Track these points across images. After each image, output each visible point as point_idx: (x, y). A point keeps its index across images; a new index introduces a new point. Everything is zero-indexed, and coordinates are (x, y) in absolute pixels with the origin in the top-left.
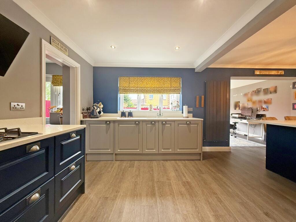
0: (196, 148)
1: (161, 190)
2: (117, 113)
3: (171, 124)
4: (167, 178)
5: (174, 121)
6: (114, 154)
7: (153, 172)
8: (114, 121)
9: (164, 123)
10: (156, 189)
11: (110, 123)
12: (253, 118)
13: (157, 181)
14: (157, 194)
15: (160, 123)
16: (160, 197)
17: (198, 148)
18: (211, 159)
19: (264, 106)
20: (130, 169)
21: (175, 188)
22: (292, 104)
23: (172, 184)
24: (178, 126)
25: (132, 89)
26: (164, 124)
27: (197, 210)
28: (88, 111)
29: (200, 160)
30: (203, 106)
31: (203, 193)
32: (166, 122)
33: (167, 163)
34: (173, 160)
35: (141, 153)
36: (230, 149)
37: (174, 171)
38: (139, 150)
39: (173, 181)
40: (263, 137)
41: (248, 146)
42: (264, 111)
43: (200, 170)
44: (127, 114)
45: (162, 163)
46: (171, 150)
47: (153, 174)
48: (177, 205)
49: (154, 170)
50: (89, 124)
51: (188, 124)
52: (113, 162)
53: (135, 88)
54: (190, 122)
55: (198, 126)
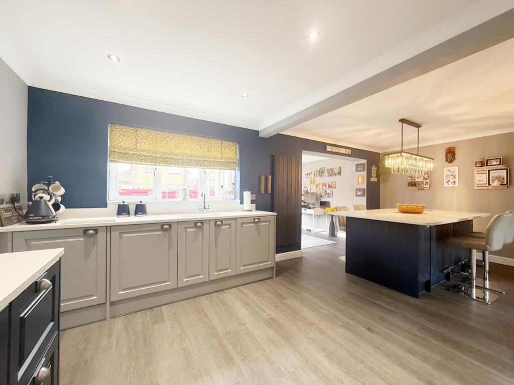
0: (267, 260)
1: (239, 347)
2: (107, 207)
3: (230, 224)
4: (238, 323)
5: (236, 219)
6: (108, 303)
7: (208, 318)
8: (109, 228)
9: (219, 223)
10: (230, 348)
11: (97, 233)
12: (316, 207)
13: (225, 334)
14: (235, 356)
15: (212, 223)
16: (243, 360)
17: (270, 259)
18: (285, 273)
19: (329, 191)
20: (157, 326)
21: (258, 336)
22: (355, 190)
23: (251, 330)
24: (242, 226)
25: (144, 155)
26: (219, 225)
27: (303, 358)
28: (14, 204)
29: (272, 278)
30: (270, 191)
31: (299, 329)
32: (222, 222)
33: (225, 294)
34: (234, 287)
35: (175, 287)
36: (302, 253)
37: (244, 306)
38: (170, 283)
39: (251, 324)
40: (328, 231)
41: (317, 245)
42: (329, 197)
43: (279, 293)
44: (132, 209)
45: (216, 297)
46: (230, 270)
47: (210, 322)
48: (275, 362)
49: (209, 315)
50: (26, 240)
51: (257, 222)
52: (106, 323)
53: (149, 153)
54: (259, 219)
55: (270, 224)
